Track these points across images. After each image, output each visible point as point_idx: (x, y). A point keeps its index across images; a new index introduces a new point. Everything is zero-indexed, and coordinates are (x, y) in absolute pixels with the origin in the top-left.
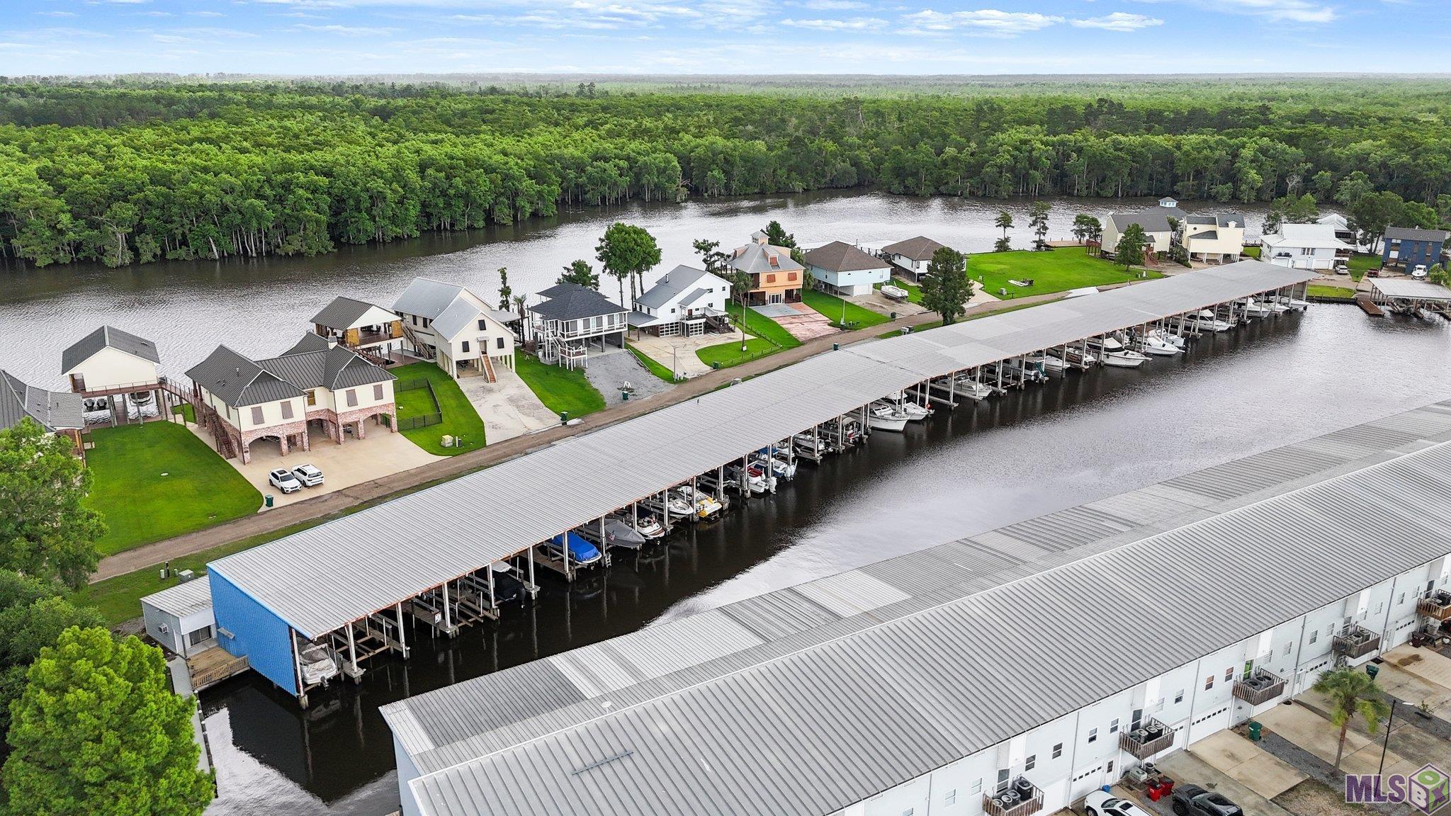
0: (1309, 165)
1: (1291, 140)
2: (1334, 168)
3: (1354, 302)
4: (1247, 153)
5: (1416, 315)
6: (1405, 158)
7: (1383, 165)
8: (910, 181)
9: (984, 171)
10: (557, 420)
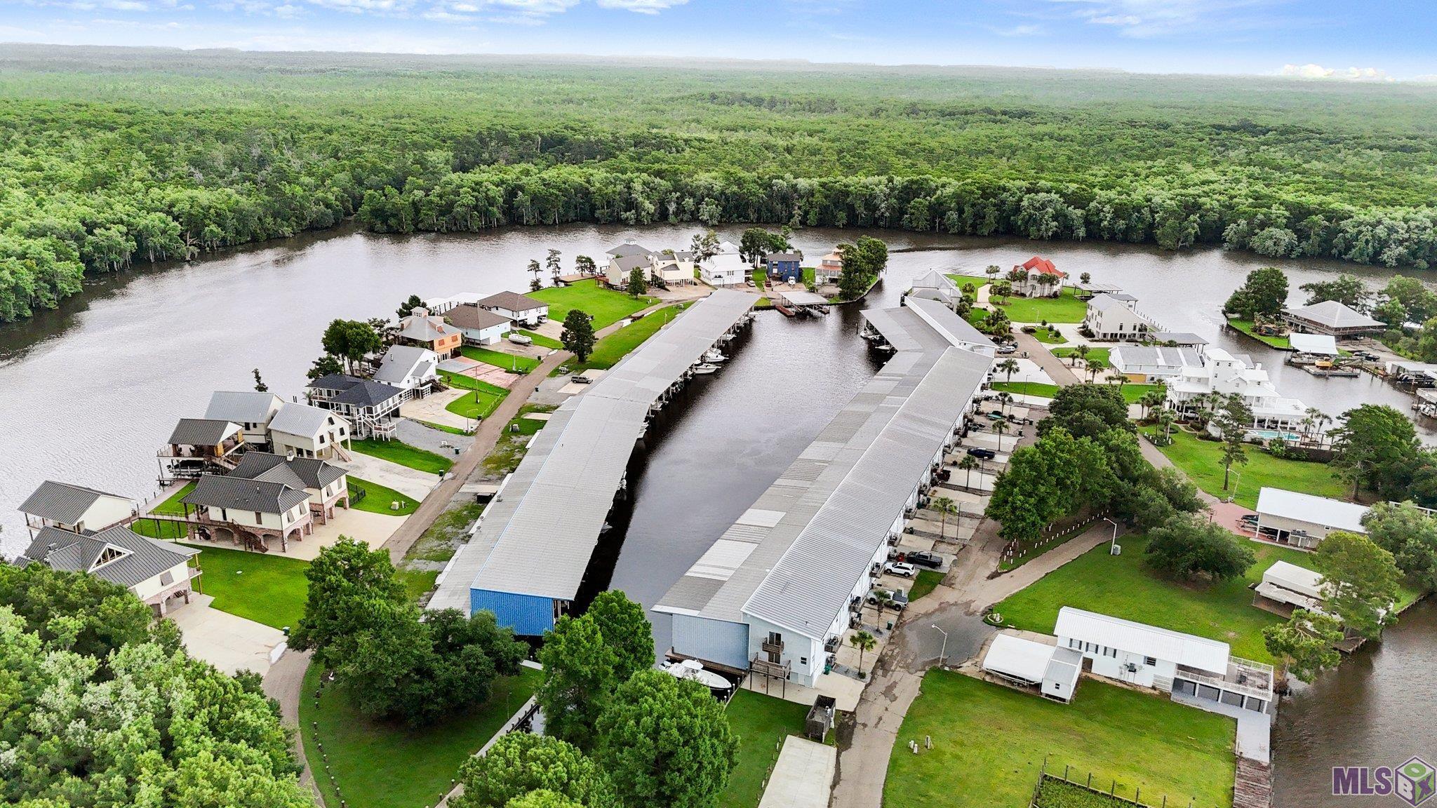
0: (678, 194)
1: (659, 174)
2: (692, 195)
3: (774, 308)
4: (638, 186)
5: (809, 313)
6: (735, 188)
7: (723, 193)
8: (392, 221)
9: (455, 210)
10: (437, 477)
